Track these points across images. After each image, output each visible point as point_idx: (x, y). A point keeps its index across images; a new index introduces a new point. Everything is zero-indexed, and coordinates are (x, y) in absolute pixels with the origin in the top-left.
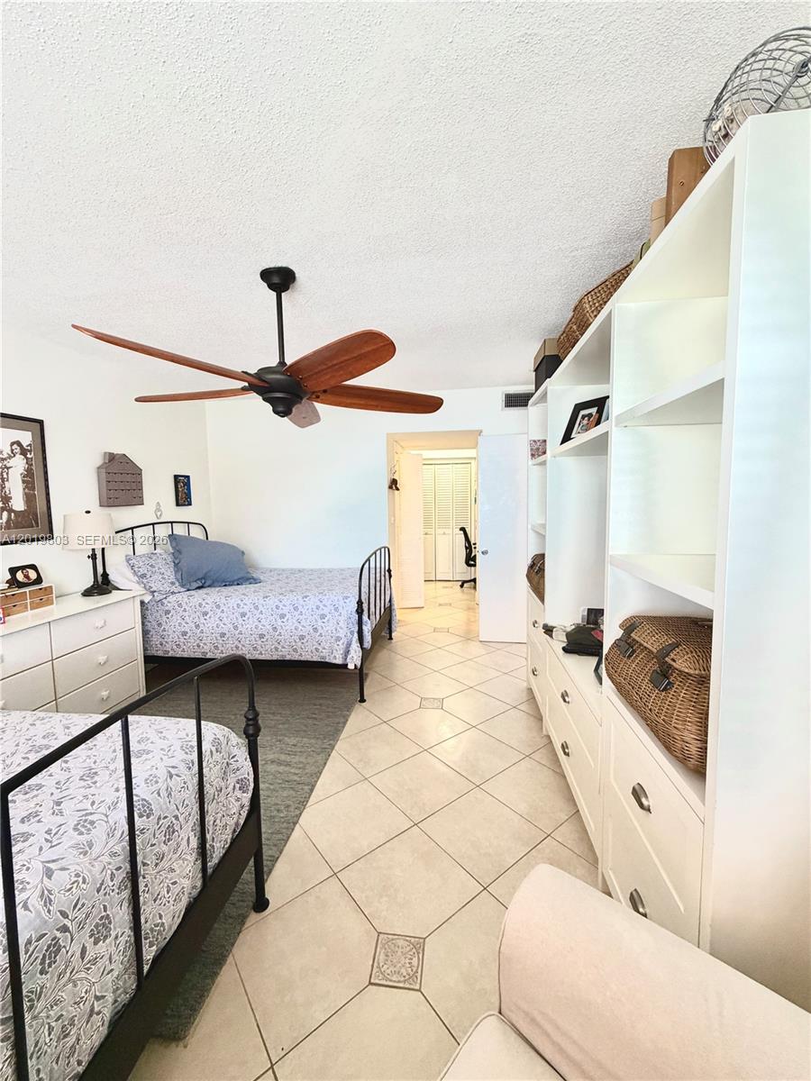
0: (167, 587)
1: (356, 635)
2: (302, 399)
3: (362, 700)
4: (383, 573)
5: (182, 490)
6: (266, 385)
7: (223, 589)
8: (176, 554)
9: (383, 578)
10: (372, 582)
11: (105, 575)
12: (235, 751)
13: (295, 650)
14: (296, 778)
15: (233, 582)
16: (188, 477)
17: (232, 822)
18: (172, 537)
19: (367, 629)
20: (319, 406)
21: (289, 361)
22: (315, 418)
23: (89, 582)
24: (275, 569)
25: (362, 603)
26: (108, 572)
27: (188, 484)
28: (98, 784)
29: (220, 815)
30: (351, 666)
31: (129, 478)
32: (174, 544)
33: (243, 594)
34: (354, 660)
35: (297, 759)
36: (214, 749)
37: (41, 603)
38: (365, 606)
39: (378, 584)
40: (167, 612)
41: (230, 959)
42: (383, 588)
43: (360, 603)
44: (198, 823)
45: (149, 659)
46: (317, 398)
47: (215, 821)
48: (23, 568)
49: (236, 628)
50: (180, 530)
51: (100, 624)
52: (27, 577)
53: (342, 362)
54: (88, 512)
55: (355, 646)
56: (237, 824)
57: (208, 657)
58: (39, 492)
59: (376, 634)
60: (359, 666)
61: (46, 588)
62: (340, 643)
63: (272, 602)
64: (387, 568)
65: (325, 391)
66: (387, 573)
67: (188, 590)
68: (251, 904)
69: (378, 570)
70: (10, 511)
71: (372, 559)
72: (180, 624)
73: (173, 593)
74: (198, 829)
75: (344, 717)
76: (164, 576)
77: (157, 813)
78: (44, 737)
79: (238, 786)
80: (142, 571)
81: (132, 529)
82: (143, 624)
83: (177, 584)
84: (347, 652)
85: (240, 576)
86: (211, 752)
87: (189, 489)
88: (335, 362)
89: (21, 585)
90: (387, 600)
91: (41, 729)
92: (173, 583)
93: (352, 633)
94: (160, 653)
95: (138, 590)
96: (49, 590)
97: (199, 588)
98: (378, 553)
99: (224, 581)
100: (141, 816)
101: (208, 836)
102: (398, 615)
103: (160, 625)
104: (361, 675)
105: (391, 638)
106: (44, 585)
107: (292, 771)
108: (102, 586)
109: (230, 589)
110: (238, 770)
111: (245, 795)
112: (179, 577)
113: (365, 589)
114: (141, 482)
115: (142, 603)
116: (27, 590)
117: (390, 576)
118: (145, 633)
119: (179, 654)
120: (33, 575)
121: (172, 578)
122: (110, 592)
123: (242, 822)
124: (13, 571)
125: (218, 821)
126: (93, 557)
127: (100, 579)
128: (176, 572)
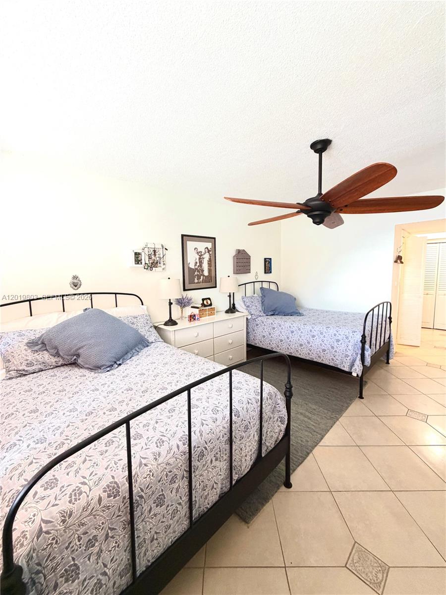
0: (258, 313)
1: (359, 356)
2: (330, 213)
3: (361, 397)
4: (384, 319)
5: (268, 266)
6: (309, 208)
7: (283, 317)
8: (263, 297)
9: (384, 322)
10: (375, 324)
11: (234, 305)
12: (279, 401)
13: (319, 357)
14: (313, 427)
15: (289, 313)
16: (271, 259)
17: (275, 436)
18: (262, 288)
19: (368, 354)
20: (343, 215)
21: (324, 192)
22: (341, 222)
23: (228, 308)
24: (312, 309)
25: (365, 337)
26: (235, 303)
27: (270, 263)
28: (222, 396)
29: (270, 430)
30: (354, 374)
31: (245, 260)
32: (262, 292)
33: (293, 321)
34: (357, 371)
35: (315, 417)
36: (268, 397)
37: (211, 314)
38: (368, 339)
39: (379, 326)
40: (257, 325)
41: (270, 501)
42: (383, 329)
43: (364, 337)
44: (259, 429)
45: (248, 345)
46: (341, 211)
47: (267, 432)
48: (206, 299)
49: (288, 338)
50: (265, 285)
51: (230, 326)
52: (207, 303)
53: (356, 187)
54: (229, 276)
55: (358, 362)
56: (278, 438)
57: (274, 350)
58: (213, 268)
59: (374, 358)
60: (360, 375)
61: (213, 308)
62: (348, 359)
63: (308, 328)
64: (388, 316)
65: (346, 206)
66: (388, 320)
67: (267, 315)
68: (283, 482)
69: (380, 317)
70: (204, 276)
71: (376, 310)
72: (262, 332)
73: (260, 316)
74: (259, 432)
75: (347, 404)
76: (257, 308)
77: (241, 417)
78: (207, 370)
79: (279, 419)
80: (248, 304)
81: (245, 284)
82: (247, 328)
83: (262, 312)
84: (352, 365)
85: (292, 311)
86: (267, 398)
87: (271, 265)
88: (351, 188)
89: (205, 306)
90: (387, 336)
91: (206, 366)
92: (260, 311)
93: (357, 354)
94: (253, 344)
95: (246, 313)
96: (213, 309)
97: (272, 315)
98: (381, 306)
99: (284, 313)
100: (235, 416)
101: (263, 438)
102: (395, 348)
103: (254, 331)
104: (361, 382)
105: (388, 363)
106: (212, 307)
107: (312, 423)
108: (232, 309)
109: (287, 317)
110: (280, 411)
111: (283, 425)
112: (263, 309)
113: (368, 328)
114: (250, 262)
115: (247, 319)
116: (207, 308)
117: (390, 322)
118: (248, 333)
119: (261, 346)
120: (209, 302)
121: (260, 308)
122: (235, 312)
123: (280, 438)
124: (203, 300)
125: (268, 433)
126: (230, 296)
127: (232, 306)
128: (262, 306)
